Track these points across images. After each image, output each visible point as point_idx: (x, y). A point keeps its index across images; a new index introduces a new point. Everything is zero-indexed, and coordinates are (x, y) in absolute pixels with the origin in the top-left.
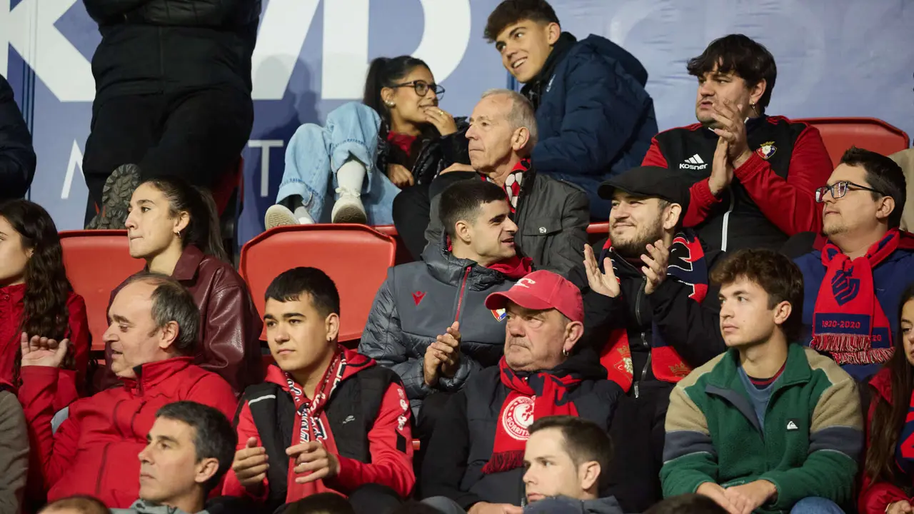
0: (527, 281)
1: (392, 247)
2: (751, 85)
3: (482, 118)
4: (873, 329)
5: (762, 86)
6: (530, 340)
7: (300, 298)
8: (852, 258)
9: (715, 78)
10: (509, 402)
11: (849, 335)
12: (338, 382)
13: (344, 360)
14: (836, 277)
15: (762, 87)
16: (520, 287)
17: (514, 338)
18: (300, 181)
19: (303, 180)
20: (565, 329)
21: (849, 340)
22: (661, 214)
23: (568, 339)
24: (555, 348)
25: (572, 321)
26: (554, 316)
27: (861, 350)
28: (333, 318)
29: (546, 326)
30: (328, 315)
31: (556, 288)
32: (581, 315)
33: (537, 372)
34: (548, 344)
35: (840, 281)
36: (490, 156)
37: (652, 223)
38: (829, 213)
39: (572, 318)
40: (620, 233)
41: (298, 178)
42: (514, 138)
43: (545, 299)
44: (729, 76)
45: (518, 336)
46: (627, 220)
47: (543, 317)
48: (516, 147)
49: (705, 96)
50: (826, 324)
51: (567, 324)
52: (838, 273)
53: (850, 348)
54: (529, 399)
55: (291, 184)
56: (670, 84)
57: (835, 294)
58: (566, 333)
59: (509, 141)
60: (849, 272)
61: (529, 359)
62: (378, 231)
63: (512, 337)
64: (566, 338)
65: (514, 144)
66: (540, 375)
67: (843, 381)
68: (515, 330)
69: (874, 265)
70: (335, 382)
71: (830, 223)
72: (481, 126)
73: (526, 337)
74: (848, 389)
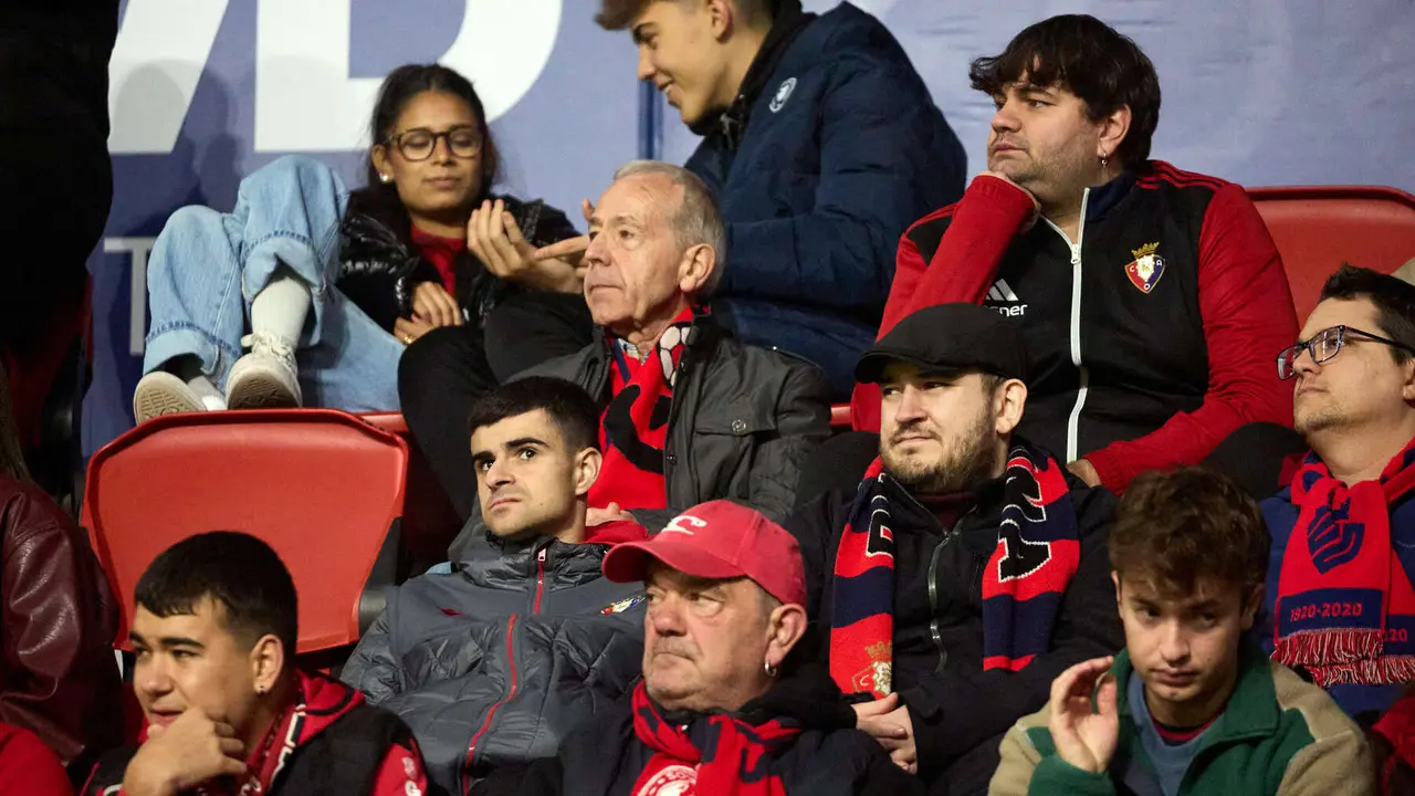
0: (690, 521)
1: (400, 457)
2: (1098, 113)
3: (620, 220)
4: (1387, 616)
5: (1123, 119)
6: (696, 643)
7: (195, 609)
8: (1350, 485)
9: (1023, 94)
10: (650, 777)
11: (1340, 631)
12: (287, 755)
13: (302, 706)
14: (1316, 521)
15: (1121, 120)
16: (673, 533)
17: (663, 639)
18: (190, 325)
19: (199, 321)
20: (768, 621)
21: (1338, 643)
22: (990, 405)
23: (774, 642)
24: (747, 663)
25: (782, 604)
26: (746, 593)
27: (1364, 658)
28: (270, 646)
29: (729, 613)
30: (260, 638)
31: (748, 535)
32: (801, 592)
33: (708, 713)
34: (734, 651)
35: (1326, 524)
36: (635, 298)
37: (973, 424)
38: (1304, 391)
39: (783, 596)
40: (911, 452)
41: (186, 319)
42: (685, 267)
43: (726, 558)
44: (1051, 90)
45: (672, 633)
46: (923, 425)
47: (723, 595)
48: (687, 284)
49: (1001, 130)
50: (1296, 616)
51: (773, 609)
52: (1319, 513)
53: (1342, 657)
54: (690, 770)
55: (172, 333)
56: (975, 119)
57: (1312, 554)
58: (771, 630)
59: (673, 272)
60: (1342, 509)
61: (694, 681)
62: (371, 424)
63: (658, 637)
64: (771, 639)
65: (682, 278)
66: (713, 720)
67: (1339, 735)
68: (666, 622)
69: (1392, 498)
70: (282, 756)
71: (1306, 412)
72: (618, 237)
73: (689, 637)
74: (1349, 750)
